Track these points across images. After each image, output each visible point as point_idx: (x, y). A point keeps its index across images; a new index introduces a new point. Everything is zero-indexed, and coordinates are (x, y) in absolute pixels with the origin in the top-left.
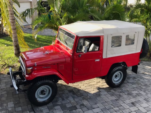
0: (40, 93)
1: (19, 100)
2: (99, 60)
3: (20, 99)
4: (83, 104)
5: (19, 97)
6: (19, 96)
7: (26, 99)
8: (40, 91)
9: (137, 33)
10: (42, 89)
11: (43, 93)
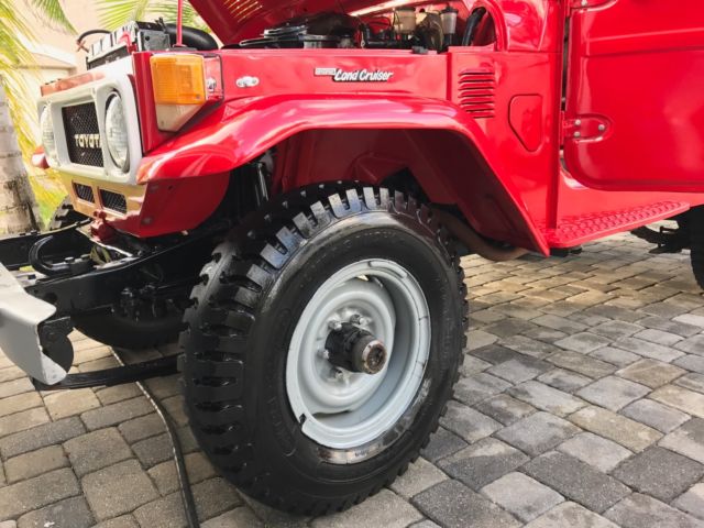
0: (319, 356)
1: (81, 493)
3: (79, 478)
4: (694, 417)
5: (70, 465)
6: (67, 456)
7: (146, 467)
8: (324, 334)
10: (340, 310)
11: (367, 350)
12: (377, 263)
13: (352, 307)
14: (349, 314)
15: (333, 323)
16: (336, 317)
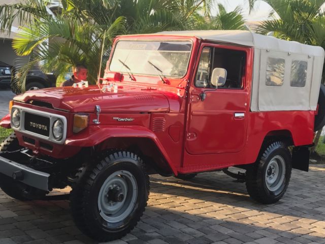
0: (105, 196)
2: (243, 115)
8: (107, 190)
9: (311, 59)
10: (112, 184)
11: (119, 195)
12: (124, 172)
13: (116, 184)
14: (115, 186)
15: (110, 187)
16: (111, 186)
